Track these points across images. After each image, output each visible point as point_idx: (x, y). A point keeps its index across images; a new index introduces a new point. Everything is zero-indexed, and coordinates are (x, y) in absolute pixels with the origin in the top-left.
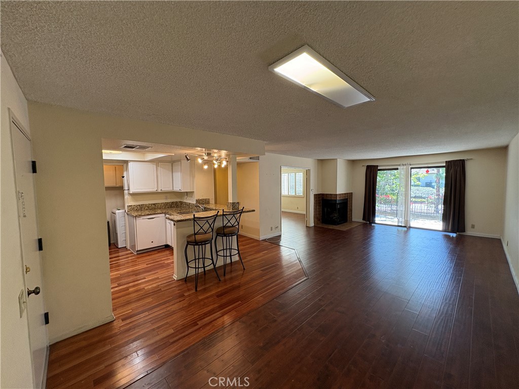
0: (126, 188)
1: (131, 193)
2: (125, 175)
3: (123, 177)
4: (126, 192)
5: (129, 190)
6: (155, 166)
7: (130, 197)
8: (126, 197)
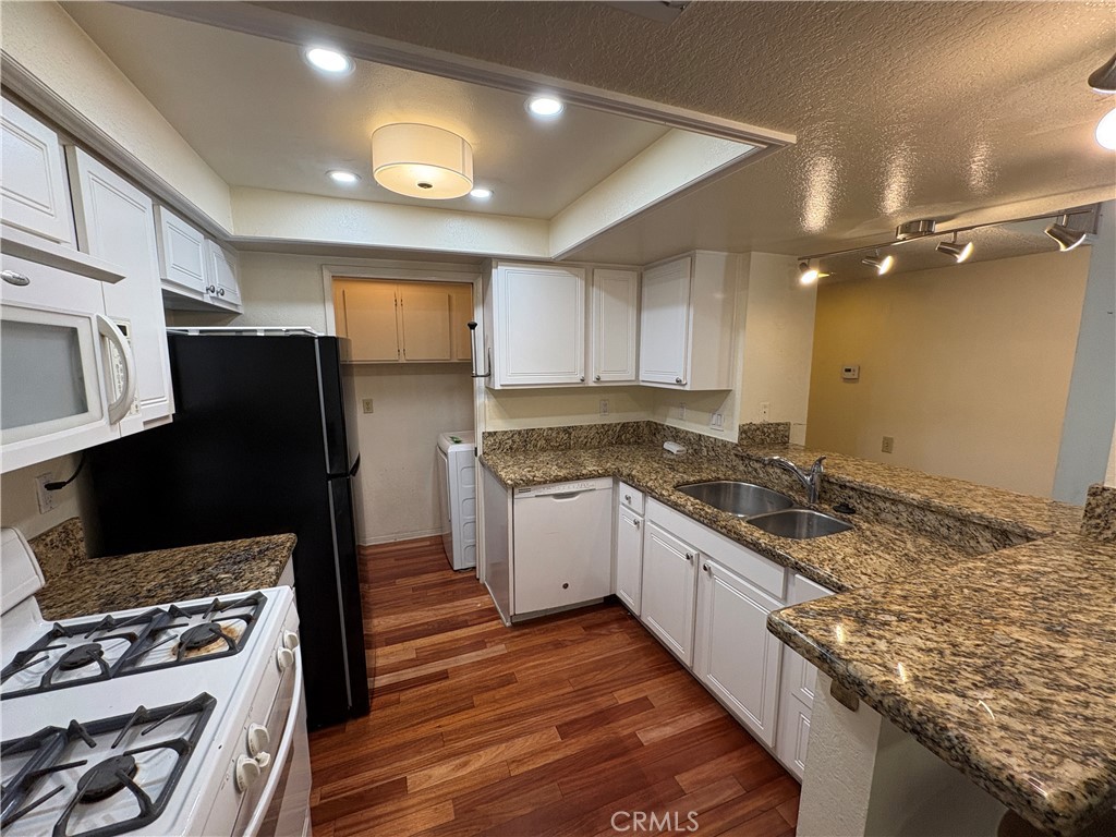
0: (481, 369)
1: (498, 387)
2: (478, 318)
3: (473, 326)
4: (480, 383)
5: (489, 375)
6: (580, 283)
7: (493, 400)
8: (482, 401)
